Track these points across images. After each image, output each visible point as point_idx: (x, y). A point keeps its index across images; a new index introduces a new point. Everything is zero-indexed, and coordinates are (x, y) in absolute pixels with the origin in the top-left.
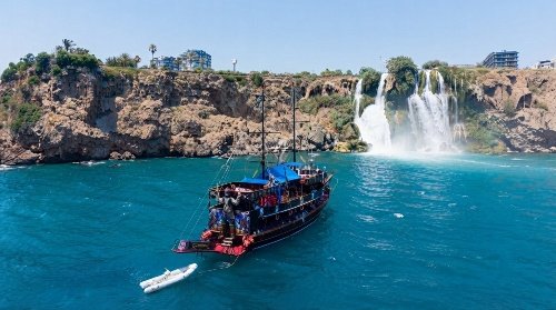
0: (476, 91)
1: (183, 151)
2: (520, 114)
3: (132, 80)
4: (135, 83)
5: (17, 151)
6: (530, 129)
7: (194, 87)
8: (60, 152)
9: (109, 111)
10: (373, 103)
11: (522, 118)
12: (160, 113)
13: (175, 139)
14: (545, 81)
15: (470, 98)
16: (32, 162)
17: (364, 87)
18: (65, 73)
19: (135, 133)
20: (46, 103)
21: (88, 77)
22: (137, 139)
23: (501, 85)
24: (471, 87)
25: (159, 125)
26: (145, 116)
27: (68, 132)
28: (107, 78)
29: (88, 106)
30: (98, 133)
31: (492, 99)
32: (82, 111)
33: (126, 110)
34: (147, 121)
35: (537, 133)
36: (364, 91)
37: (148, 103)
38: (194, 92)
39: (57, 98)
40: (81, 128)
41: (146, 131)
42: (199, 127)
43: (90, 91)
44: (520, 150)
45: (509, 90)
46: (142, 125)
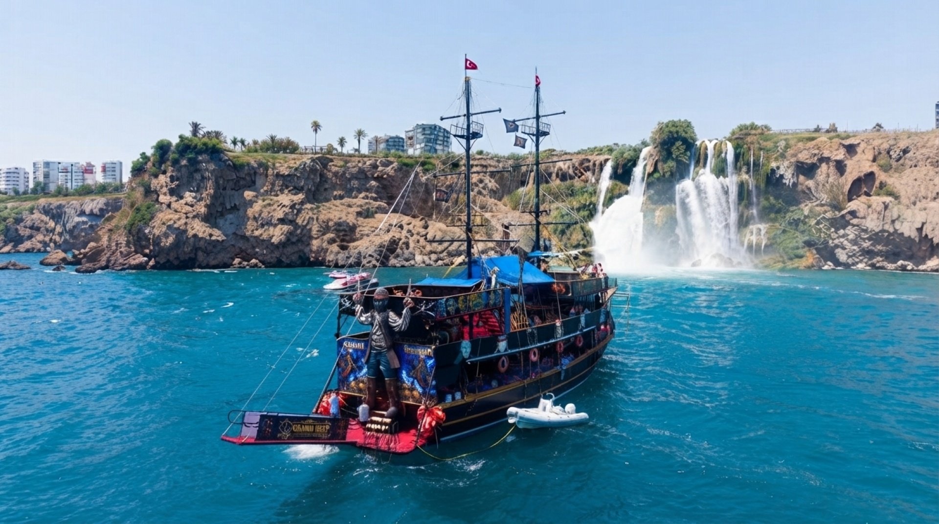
0: (781, 171)
1: (324, 259)
2: (853, 205)
3: (266, 168)
4: (270, 171)
5: (128, 255)
6: (865, 231)
7: (354, 177)
8: (172, 256)
9: (235, 208)
10: (627, 193)
11: (853, 213)
12: (299, 211)
13: (315, 244)
14: (905, 151)
15: (773, 181)
16: (140, 267)
17: (615, 169)
18: (184, 162)
19: (265, 236)
20: (162, 198)
21: (209, 167)
22: (267, 243)
23: (827, 160)
24: (774, 165)
25: (296, 226)
26: (280, 214)
27: (181, 233)
28: (236, 167)
29: (208, 202)
30: (218, 235)
31: (810, 183)
32: (202, 209)
33: (257, 207)
34: (282, 221)
35: (876, 238)
36: (615, 176)
37: (286, 199)
38: (355, 183)
39: (172, 192)
40: (199, 229)
41: (277, 234)
42: (353, 229)
43: (210, 184)
44: (847, 266)
45: (840, 167)
46: (275, 226)
